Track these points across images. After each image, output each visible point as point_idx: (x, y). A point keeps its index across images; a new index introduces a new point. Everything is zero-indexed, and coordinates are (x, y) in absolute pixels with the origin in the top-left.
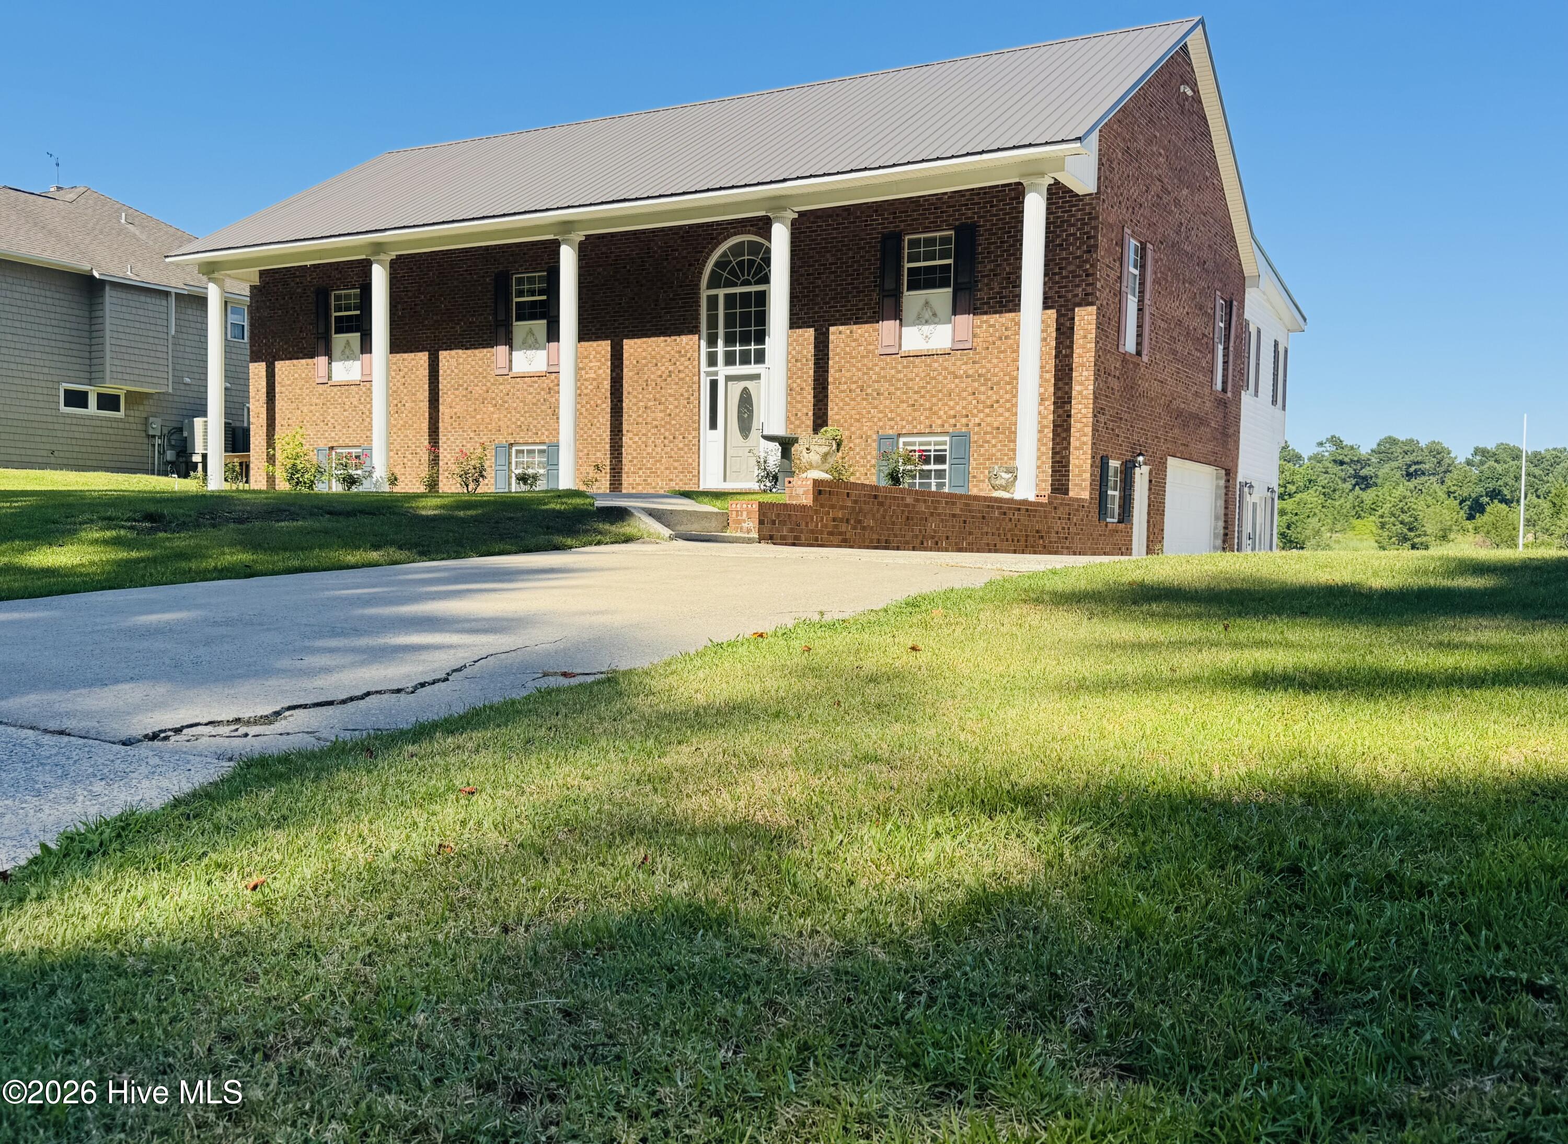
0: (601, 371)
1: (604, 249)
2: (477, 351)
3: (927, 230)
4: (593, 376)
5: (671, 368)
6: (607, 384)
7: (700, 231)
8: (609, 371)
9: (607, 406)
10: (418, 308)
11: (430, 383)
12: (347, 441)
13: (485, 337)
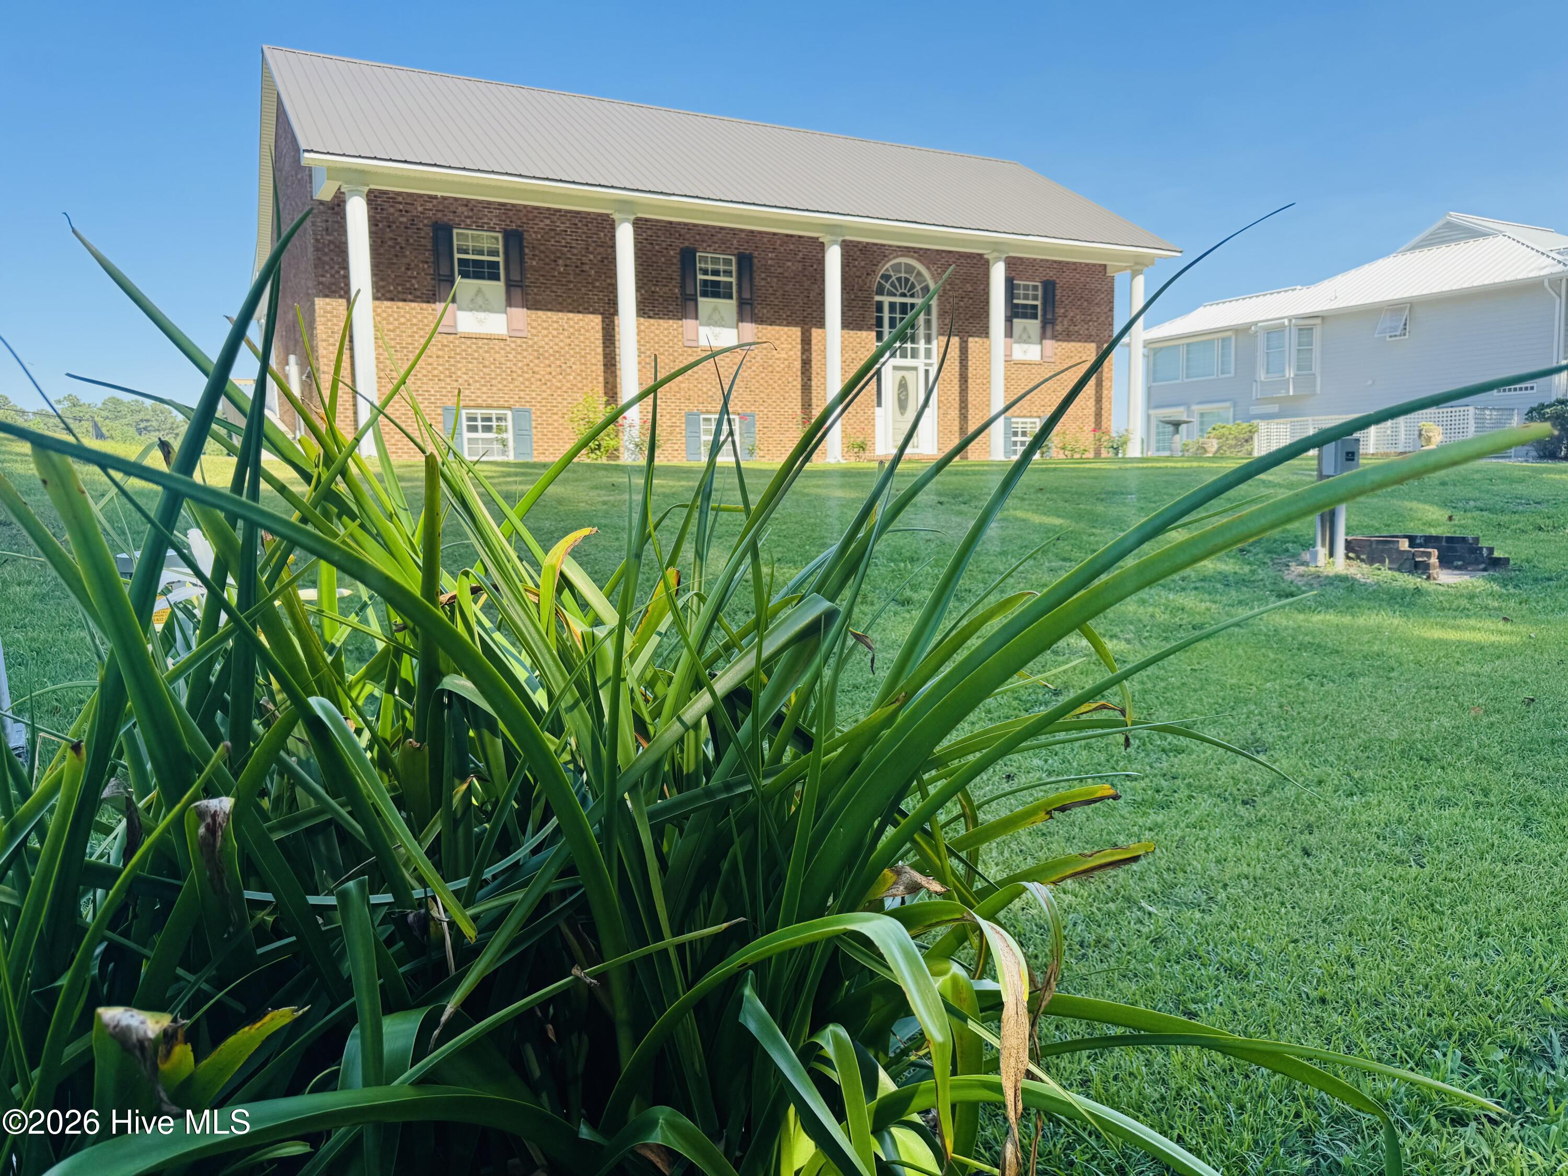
0: (791, 353)
1: (792, 247)
2: (661, 321)
3: (1027, 279)
4: (785, 356)
5: (854, 356)
6: (798, 365)
7: (875, 248)
8: (799, 354)
9: (798, 384)
10: (586, 268)
11: (605, 346)
12: (490, 401)
13: (671, 308)
